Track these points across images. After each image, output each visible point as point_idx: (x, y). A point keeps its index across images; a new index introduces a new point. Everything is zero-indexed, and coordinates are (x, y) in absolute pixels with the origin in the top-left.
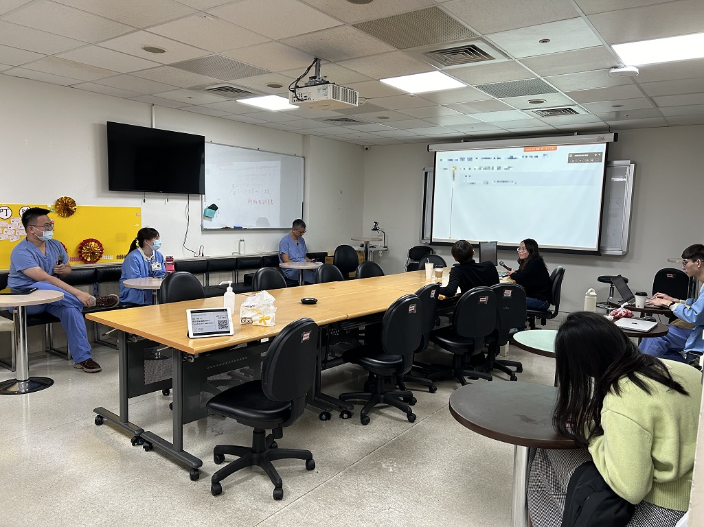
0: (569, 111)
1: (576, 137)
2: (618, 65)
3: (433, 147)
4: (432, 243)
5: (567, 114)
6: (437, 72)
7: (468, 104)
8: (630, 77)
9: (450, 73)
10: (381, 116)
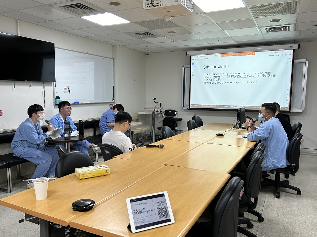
1: (274, 46)
3: (189, 53)
4: (190, 109)
5: (283, 30)
7: (232, 22)
10: (171, 31)
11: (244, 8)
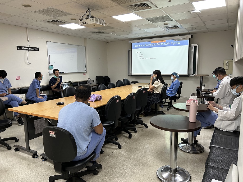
1: (179, 37)
2: (194, 10)
3: (131, 42)
4: (132, 75)
5: (176, 28)
6: (132, 14)
7: (143, 25)
8: (197, 14)
9: (137, 14)
10: (112, 30)
11: (143, 19)
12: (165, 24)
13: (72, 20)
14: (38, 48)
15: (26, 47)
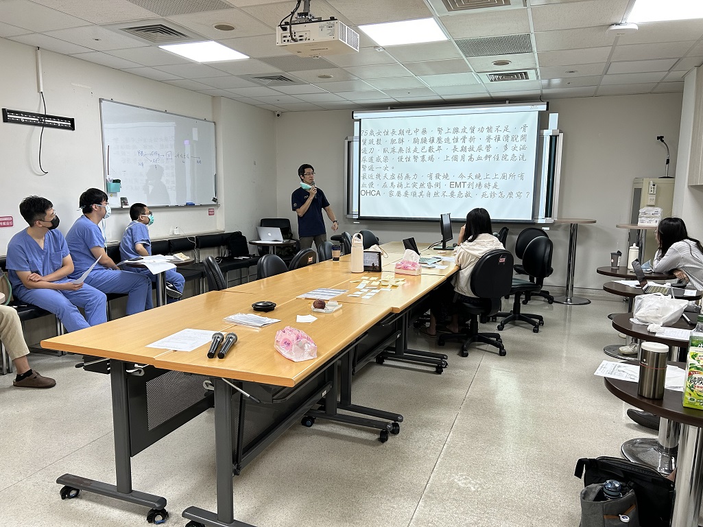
0: (523, 75)
2: (622, 21)
3: (357, 115)
4: (360, 219)
5: (518, 78)
6: (432, 20)
7: (428, 63)
9: (443, 23)
10: (323, 74)
11: (448, 42)
12: (497, 63)
13: (220, 27)
14: (72, 121)
15: (32, 115)
